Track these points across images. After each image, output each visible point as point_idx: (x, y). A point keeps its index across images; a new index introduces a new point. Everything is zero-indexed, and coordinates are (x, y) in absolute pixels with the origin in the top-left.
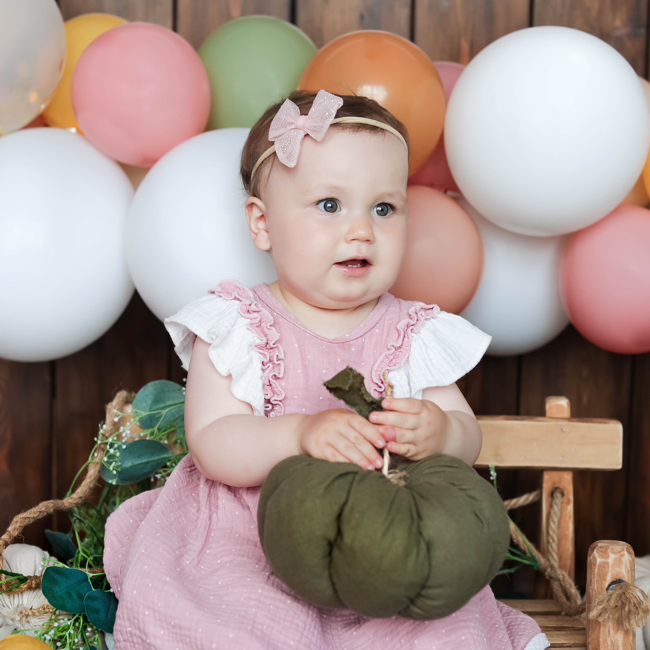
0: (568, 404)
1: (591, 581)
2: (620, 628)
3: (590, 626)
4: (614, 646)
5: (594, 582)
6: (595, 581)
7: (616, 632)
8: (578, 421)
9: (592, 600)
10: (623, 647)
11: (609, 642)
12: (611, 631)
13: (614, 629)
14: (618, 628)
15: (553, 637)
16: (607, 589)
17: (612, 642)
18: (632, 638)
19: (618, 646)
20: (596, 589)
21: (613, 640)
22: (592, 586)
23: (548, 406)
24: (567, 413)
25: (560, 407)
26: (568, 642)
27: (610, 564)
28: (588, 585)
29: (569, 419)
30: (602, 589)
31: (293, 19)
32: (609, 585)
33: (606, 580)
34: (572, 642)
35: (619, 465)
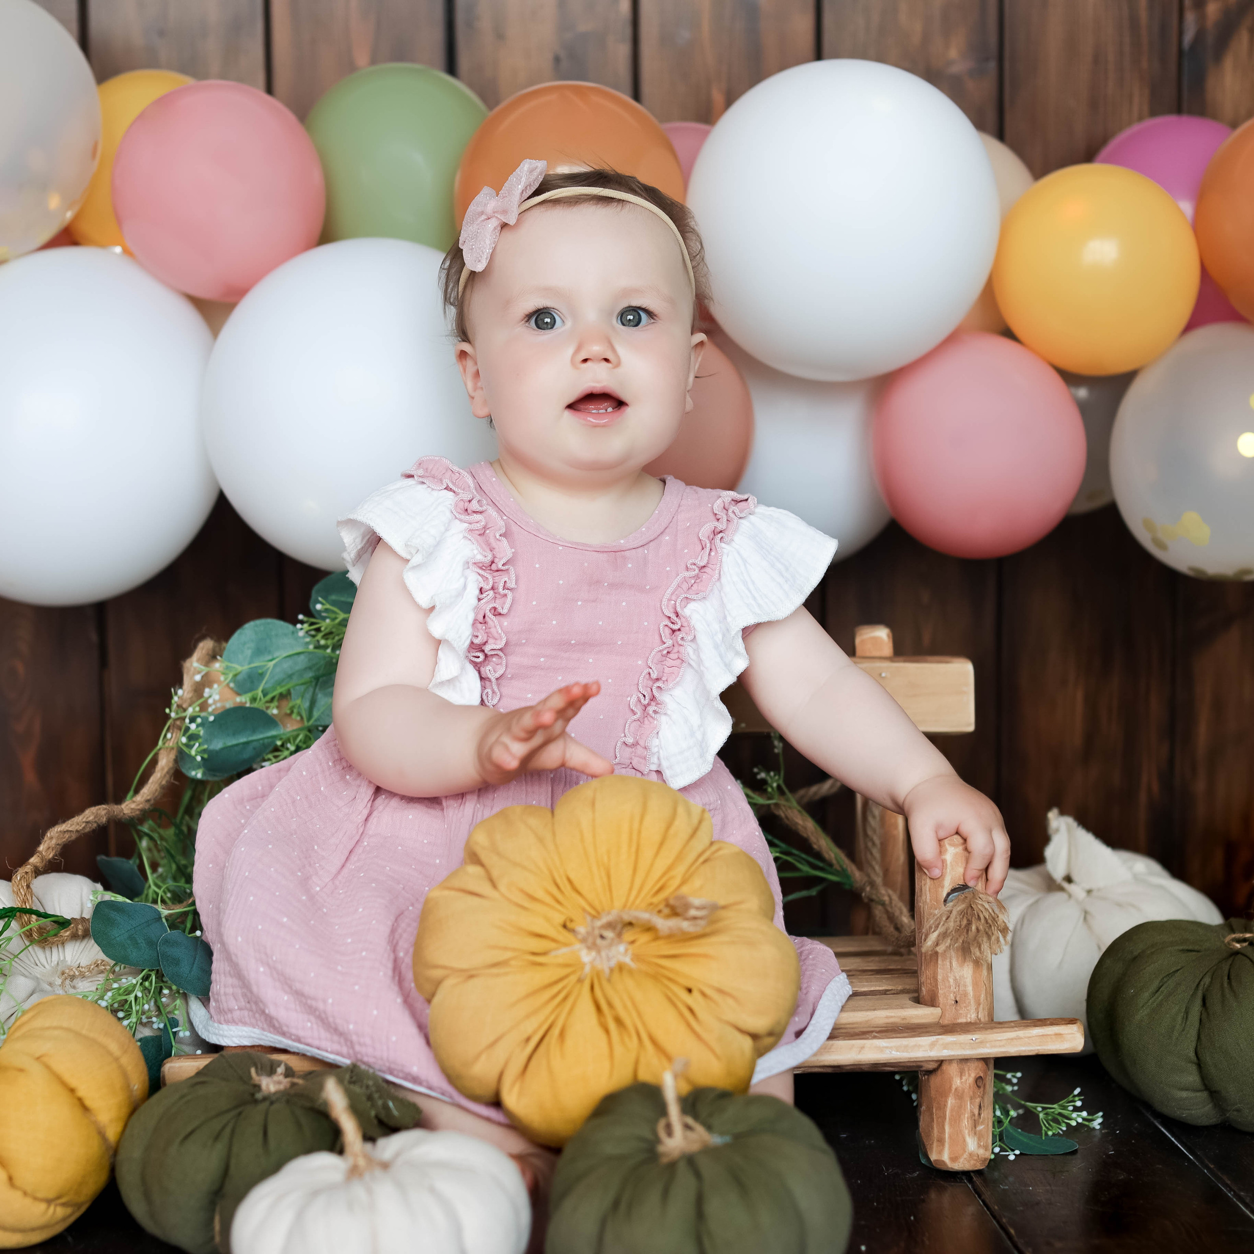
0: (888, 636)
1: (921, 889)
2: (967, 958)
3: (923, 958)
4: (959, 986)
5: (926, 890)
6: (928, 889)
7: (961, 965)
8: (905, 661)
9: (924, 918)
10: (973, 987)
11: (951, 980)
12: (954, 963)
13: (958, 960)
14: (965, 959)
15: (871, 982)
16: (945, 901)
17: (955, 980)
18: (986, 974)
19: (965, 986)
20: (928, 901)
21: (958, 977)
22: (924, 898)
23: (858, 641)
24: (887, 649)
25: (876, 640)
26: (893, 988)
27: (948, 863)
28: (918, 897)
29: (890, 659)
30: (937, 901)
31: (451, 68)
32: (948, 895)
33: (943, 887)
34: (900, 987)
35: (969, 725)
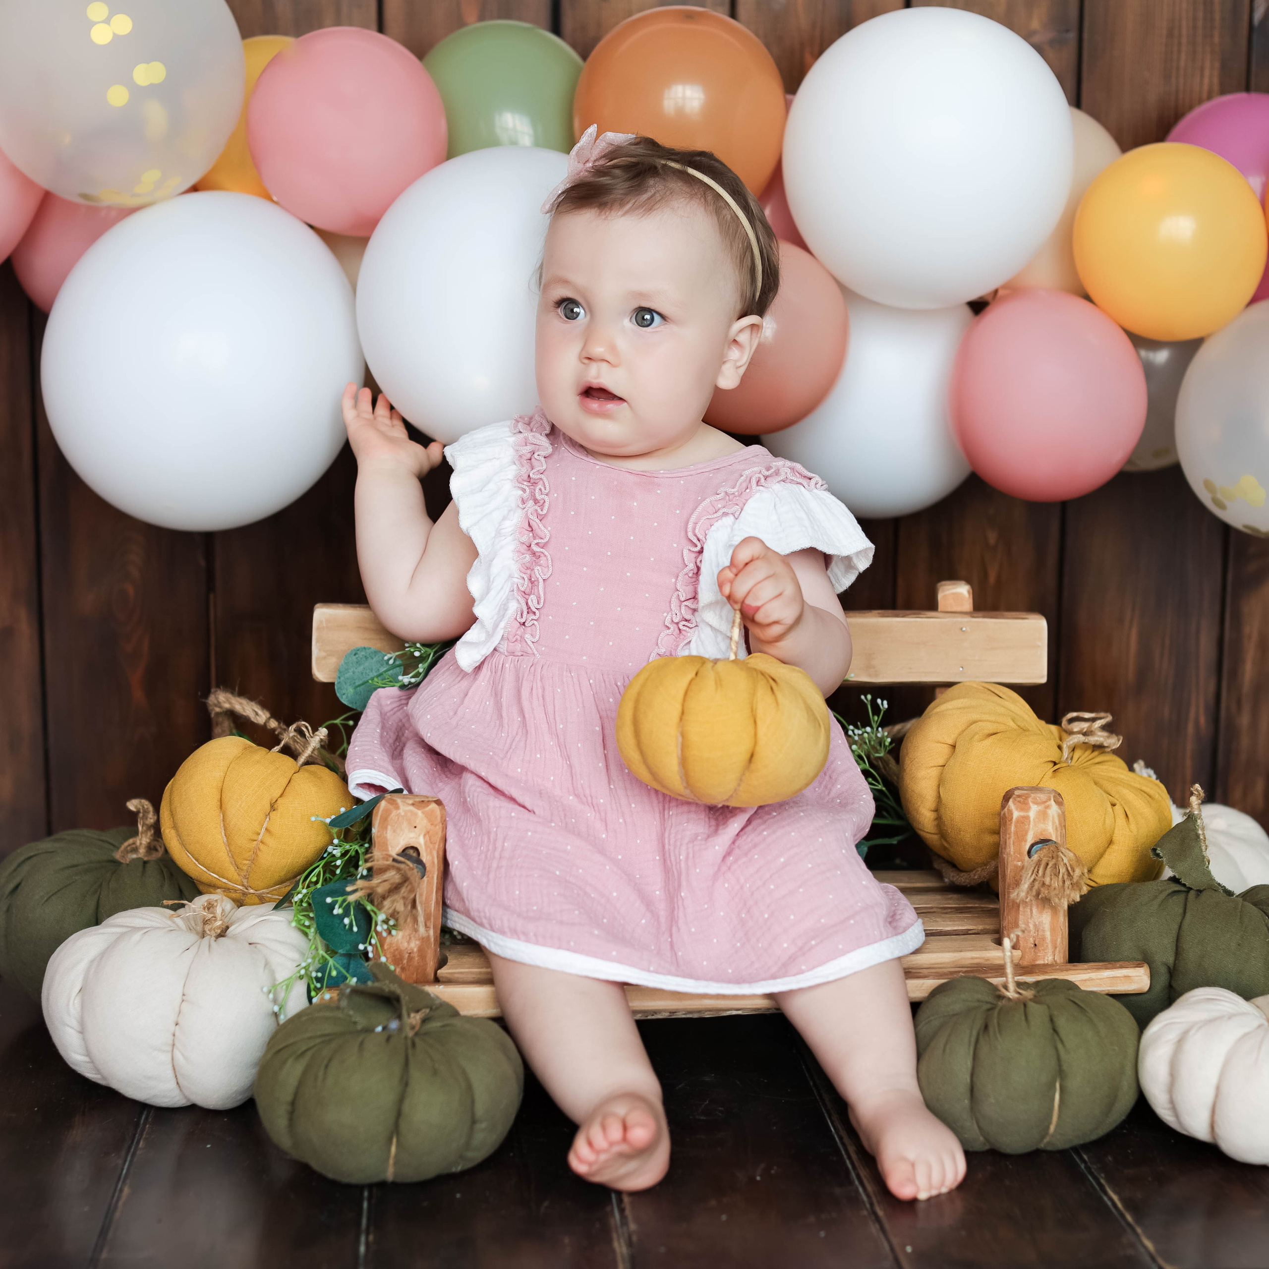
0: (969, 592)
1: (1006, 842)
2: (1046, 906)
3: (1006, 904)
4: (1038, 931)
5: (1010, 844)
6: (1012, 843)
7: (1041, 912)
8: (984, 617)
9: (1007, 868)
10: (1051, 932)
11: (1031, 926)
12: (1035, 910)
13: (1037, 907)
14: (1044, 906)
15: (954, 921)
16: (1029, 852)
17: (1035, 925)
18: (1063, 920)
19: (1044, 931)
20: (1012, 853)
21: (1037, 923)
22: (1008, 850)
23: (940, 596)
24: (968, 605)
25: (958, 596)
26: (974, 927)
27: (1032, 819)
28: (1002, 849)
29: (972, 614)
30: (1020, 853)
31: (556, 28)
32: (1031, 847)
33: (1026, 841)
34: (980, 927)
35: (1043, 677)
